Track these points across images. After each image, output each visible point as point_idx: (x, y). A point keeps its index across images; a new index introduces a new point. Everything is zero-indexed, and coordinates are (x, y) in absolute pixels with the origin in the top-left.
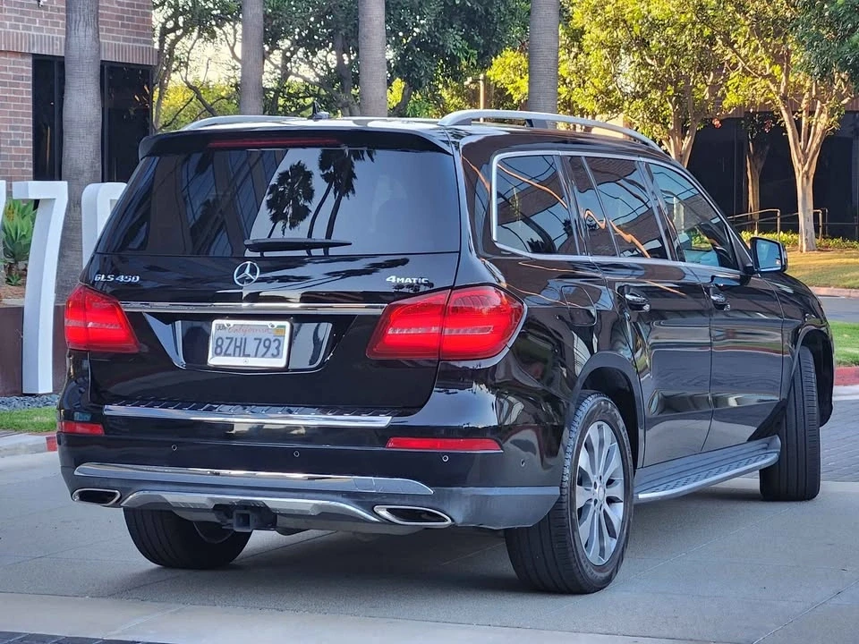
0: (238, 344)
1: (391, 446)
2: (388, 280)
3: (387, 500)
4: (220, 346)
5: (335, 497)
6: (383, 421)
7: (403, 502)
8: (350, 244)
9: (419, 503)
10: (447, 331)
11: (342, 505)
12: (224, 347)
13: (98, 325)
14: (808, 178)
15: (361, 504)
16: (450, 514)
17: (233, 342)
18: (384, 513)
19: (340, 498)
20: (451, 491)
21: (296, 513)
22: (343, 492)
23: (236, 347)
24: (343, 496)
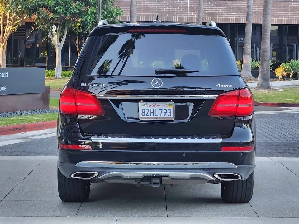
0: (152, 111)
1: (223, 150)
2: (217, 86)
3: (219, 171)
4: (144, 112)
5: (199, 171)
6: (219, 141)
7: (226, 172)
8: (199, 72)
9: (231, 172)
10: (240, 106)
11: (202, 174)
12: (146, 113)
13: (82, 104)
14: (4, 48)
15: (209, 173)
16: (241, 175)
17: (150, 110)
18: (217, 176)
19: (201, 171)
20: (243, 166)
21: (181, 178)
22: (202, 169)
23: (151, 112)
24: (202, 170)
